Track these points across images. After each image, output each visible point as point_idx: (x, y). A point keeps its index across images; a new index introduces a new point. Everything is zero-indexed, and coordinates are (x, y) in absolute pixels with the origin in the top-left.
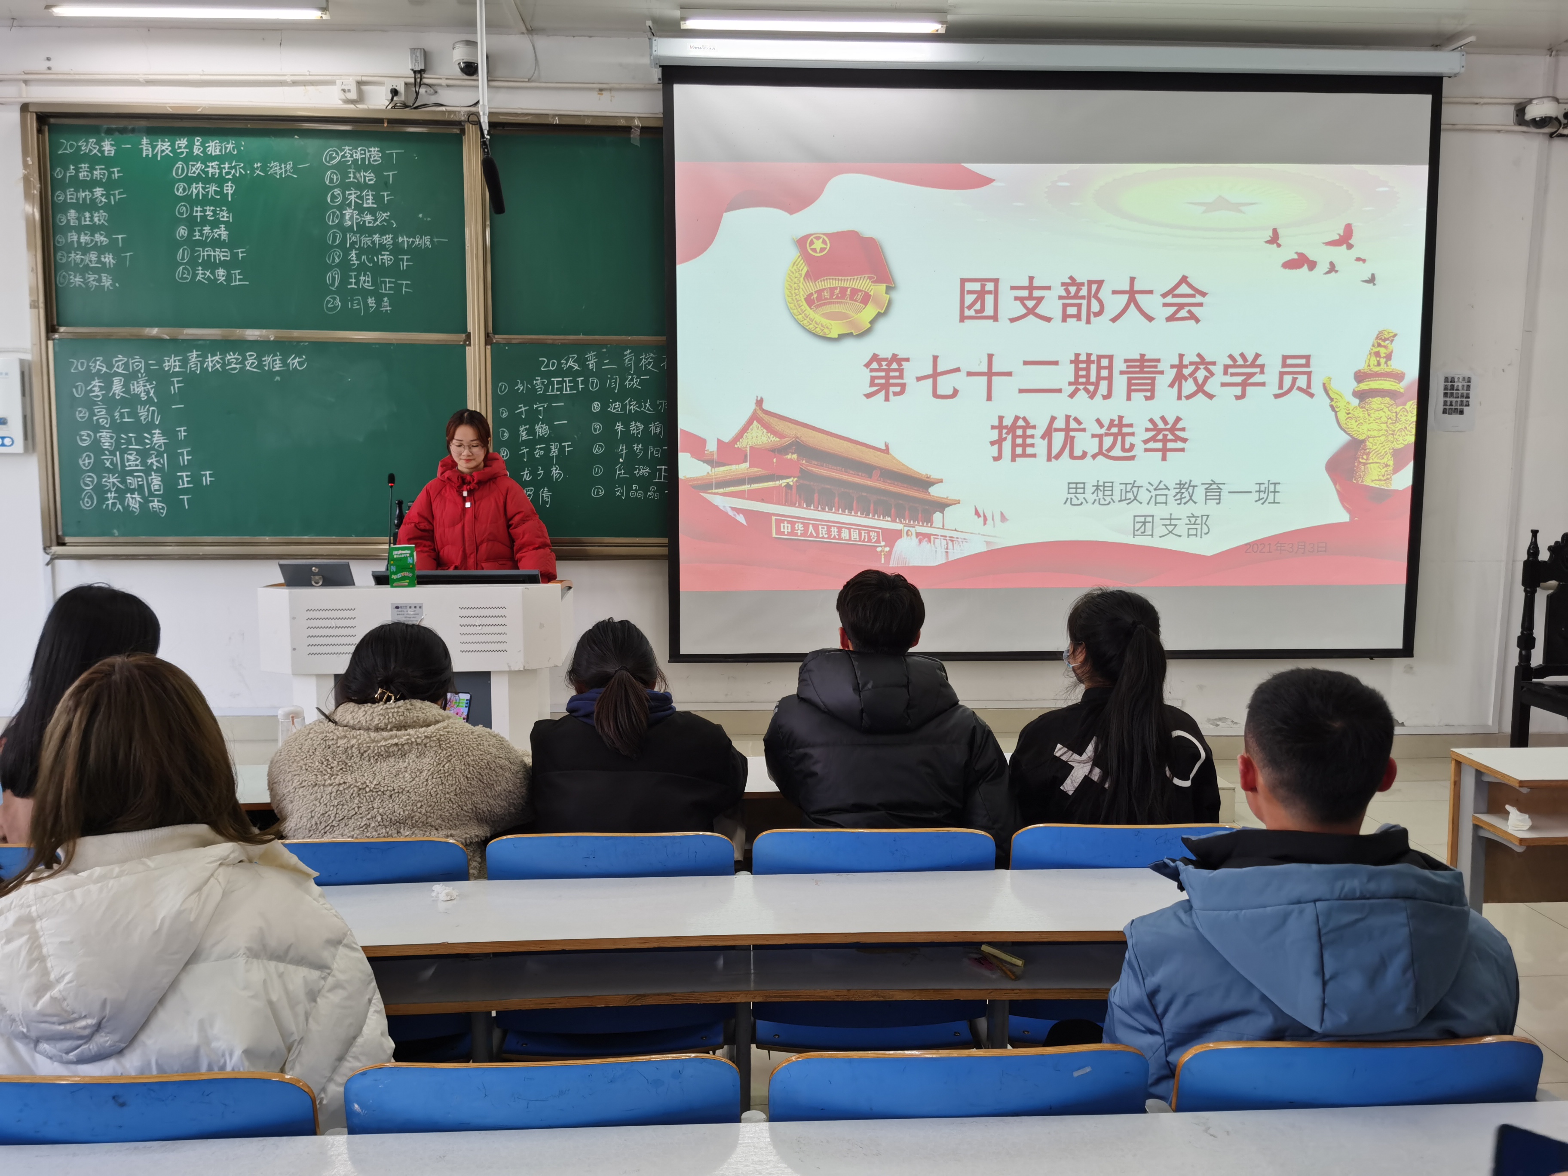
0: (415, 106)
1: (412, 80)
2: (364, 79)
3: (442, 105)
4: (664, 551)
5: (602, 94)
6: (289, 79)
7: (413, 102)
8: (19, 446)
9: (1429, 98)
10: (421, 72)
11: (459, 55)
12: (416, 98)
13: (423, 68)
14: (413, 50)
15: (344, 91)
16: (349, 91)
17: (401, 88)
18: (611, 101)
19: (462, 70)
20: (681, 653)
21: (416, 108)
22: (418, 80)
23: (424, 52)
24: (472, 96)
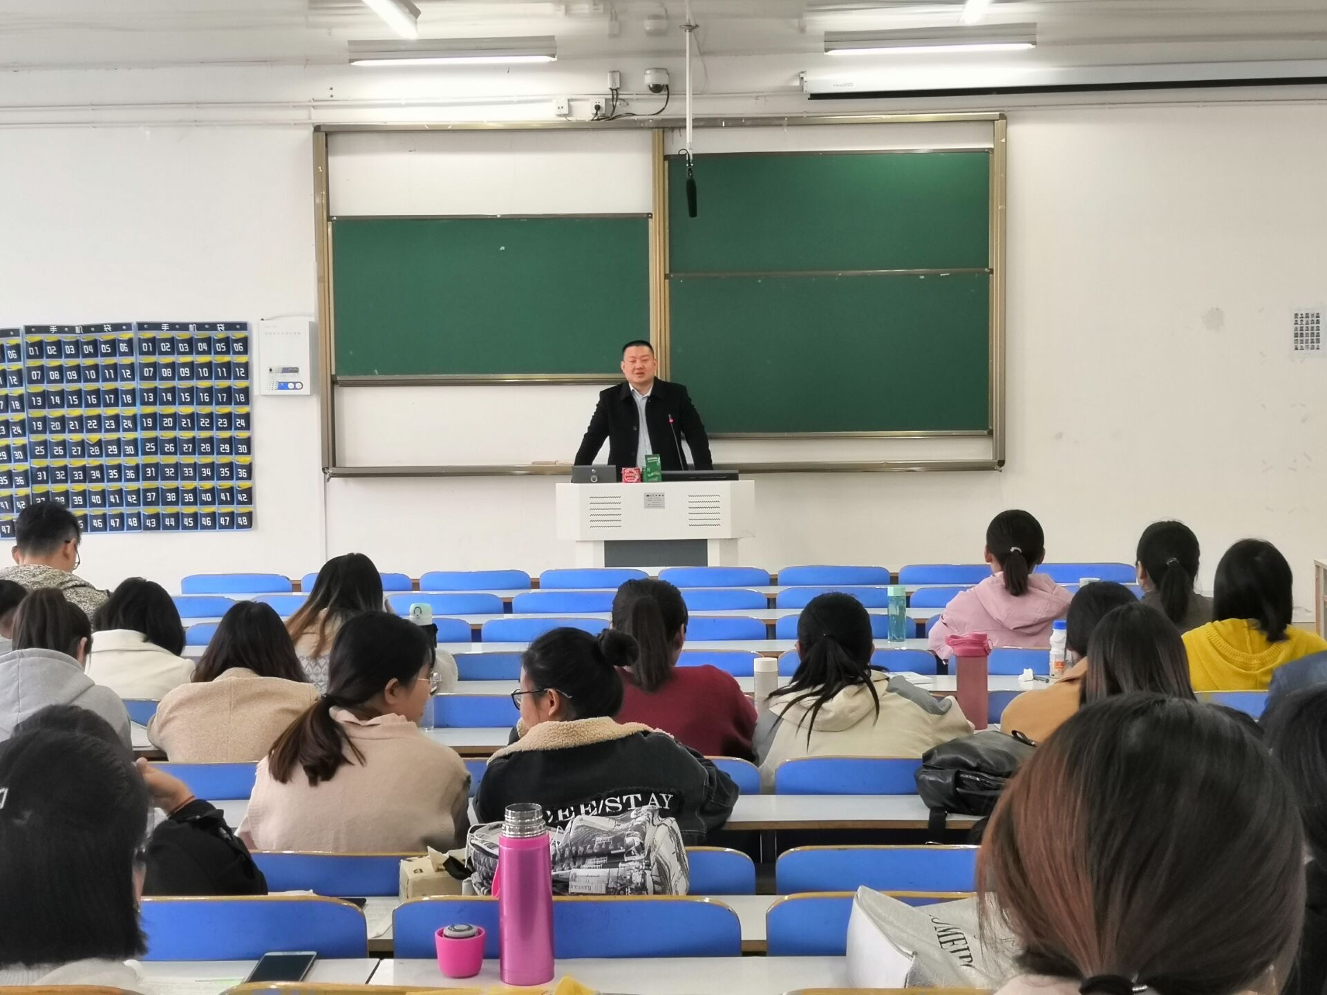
0: (613, 116)
1: (611, 97)
2: (574, 97)
3: (634, 115)
5: (758, 100)
6: (515, 99)
7: (611, 114)
8: (307, 390)
10: (616, 90)
11: (649, 79)
13: (619, 86)
14: (613, 72)
15: (558, 107)
16: (562, 107)
17: (603, 105)
18: (765, 104)
19: (651, 89)
22: (615, 97)
23: (620, 74)
24: (658, 106)
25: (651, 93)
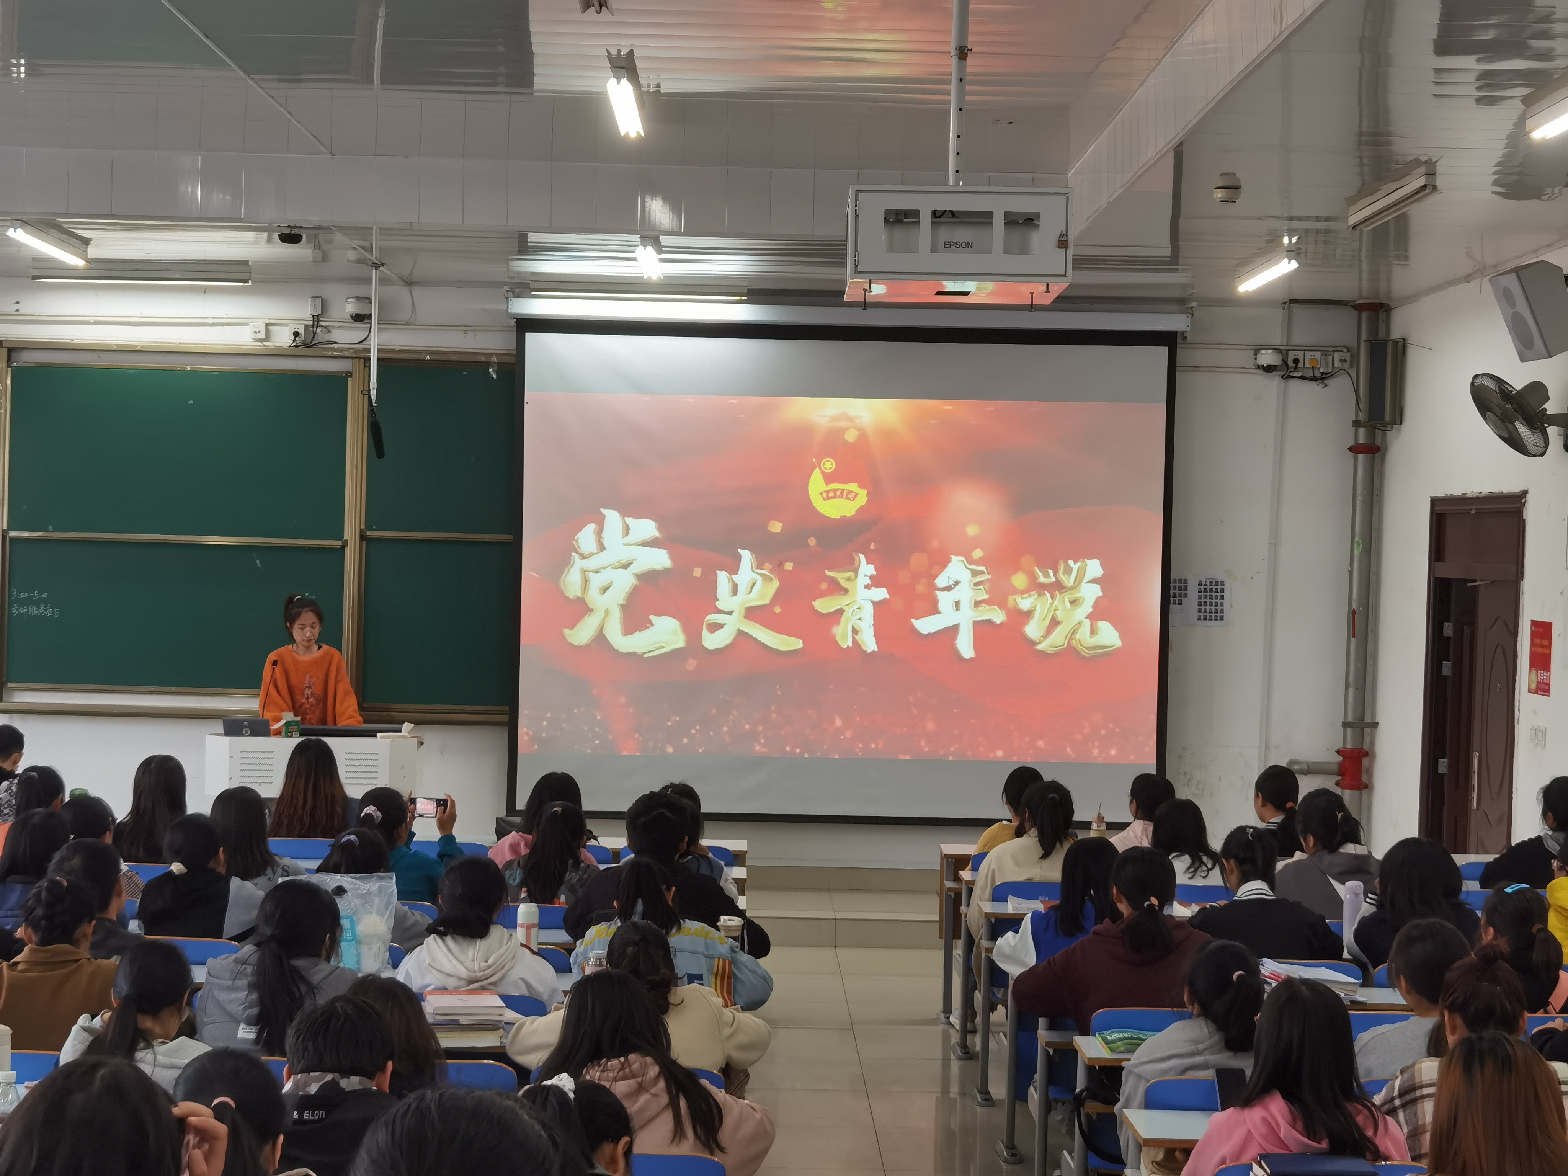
0: (313, 343)
1: (311, 323)
2: (272, 321)
3: (336, 343)
4: (505, 718)
5: (466, 335)
6: (211, 321)
7: (310, 341)
9: (1165, 350)
10: (317, 316)
11: (351, 307)
12: (314, 337)
13: (320, 313)
14: (315, 298)
15: (255, 331)
16: (259, 332)
17: (302, 331)
18: (474, 337)
19: (352, 317)
20: (517, 808)
21: (313, 345)
22: (316, 323)
23: (322, 300)
24: (359, 335)
25: (352, 321)
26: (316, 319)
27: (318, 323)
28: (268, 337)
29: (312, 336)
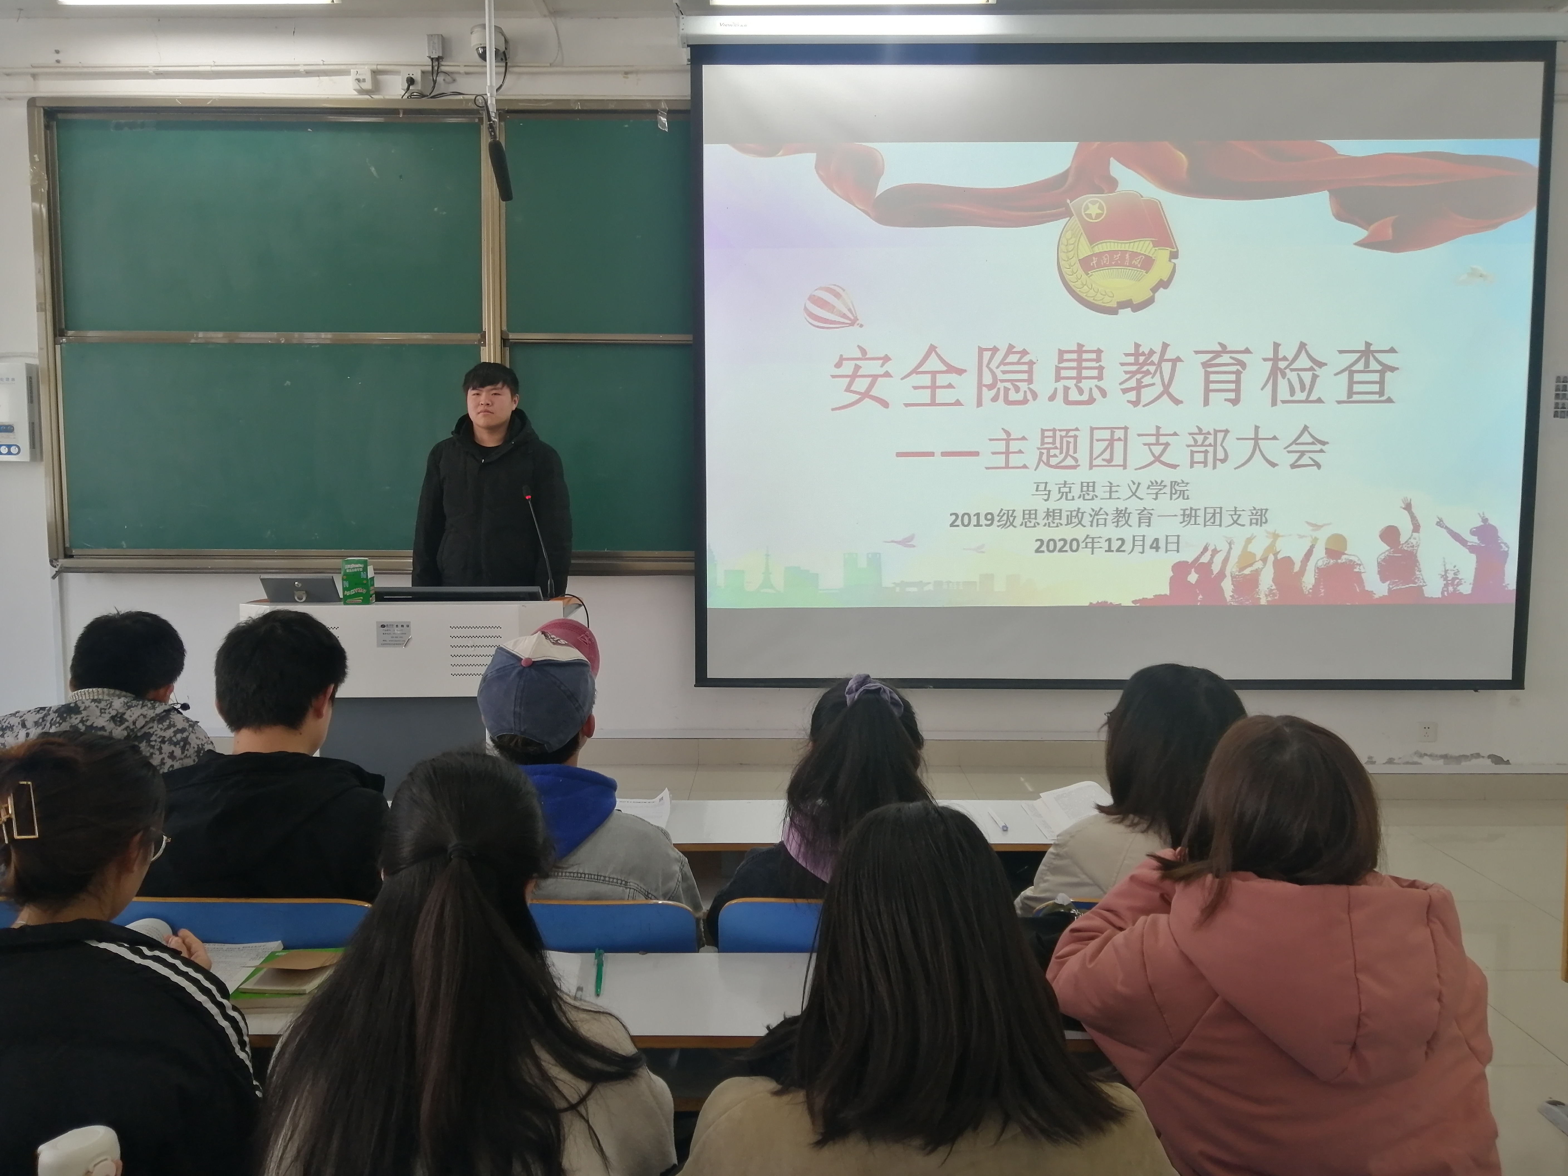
1: (430, 68)
2: (380, 67)
3: (460, 94)
4: (691, 566)
5: (627, 78)
6: (301, 68)
7: (429, 91)
8: (25, 455)
9: (1540, 65)
10: (439, 59)
11: (476, 39)
12: (434, 87)
13: (441, 55)
14: (430, 37)
15: (358, 80)
16: (364, 80)
17: (417, 76)
18: (637, 84)
19: (479, 55)
20: (710, 675)
21: (433, 97)
22: (436, 68)
23: (442, 39)
26: (437, 60)
27: (438, 68)
28: (377, 87)
29: (432, 85)
